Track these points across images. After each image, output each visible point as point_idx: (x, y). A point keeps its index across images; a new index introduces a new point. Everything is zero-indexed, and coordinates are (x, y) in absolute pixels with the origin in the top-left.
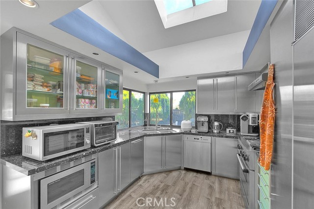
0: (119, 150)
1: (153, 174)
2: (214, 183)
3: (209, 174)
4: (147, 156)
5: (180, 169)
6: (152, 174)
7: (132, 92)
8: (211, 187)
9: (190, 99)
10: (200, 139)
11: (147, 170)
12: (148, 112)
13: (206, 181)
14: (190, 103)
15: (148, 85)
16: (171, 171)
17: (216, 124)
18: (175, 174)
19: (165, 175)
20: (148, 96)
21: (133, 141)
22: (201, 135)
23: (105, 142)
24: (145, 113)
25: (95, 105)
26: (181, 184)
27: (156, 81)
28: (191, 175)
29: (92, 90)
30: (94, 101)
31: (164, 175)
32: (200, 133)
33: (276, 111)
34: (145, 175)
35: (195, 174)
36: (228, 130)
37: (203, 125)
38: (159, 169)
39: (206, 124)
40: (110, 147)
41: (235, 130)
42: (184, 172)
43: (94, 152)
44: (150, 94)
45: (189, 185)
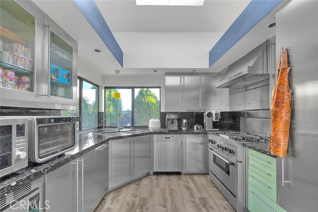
0: (80, 163)
1: (120, 188)
2: (188, 182)
3: (178, 174)
4: (112, 165)
5: (148, 175)
6: (118, 189)
7: (84, 83)
8: (188, 188)
9: (145, 100)
10: (171, 137)
11: (112, 185)
12: (103, 111)
13: (180, 182)
14: (145, 104)
15: (104, 77)
16: (140, 179)
17: (184, 121)
18: (146, 181)
19: (136, 186)
20: (103, 90)
21: (98, 146)
22: (172, 134)
23: (57, 152)
24: (99, 113)
25: (27, 86)
26: (157, 192)
27: (118, 72)
28: (163, 179)
29: (22, 56)
30: (27, 79)
31: (133, 186)
32: (170, 132)
33: (292, 95)
34: (110, 192)
35: (166, 177)
36: (195, 127)
37: (172, 123)
38: (127, 179)
39: (176, 122)
40: (67, 160)
41: (201, 126)
42: (154, 177)
43: (37, 175)
44: (106, 88)
45: (167, 191)
